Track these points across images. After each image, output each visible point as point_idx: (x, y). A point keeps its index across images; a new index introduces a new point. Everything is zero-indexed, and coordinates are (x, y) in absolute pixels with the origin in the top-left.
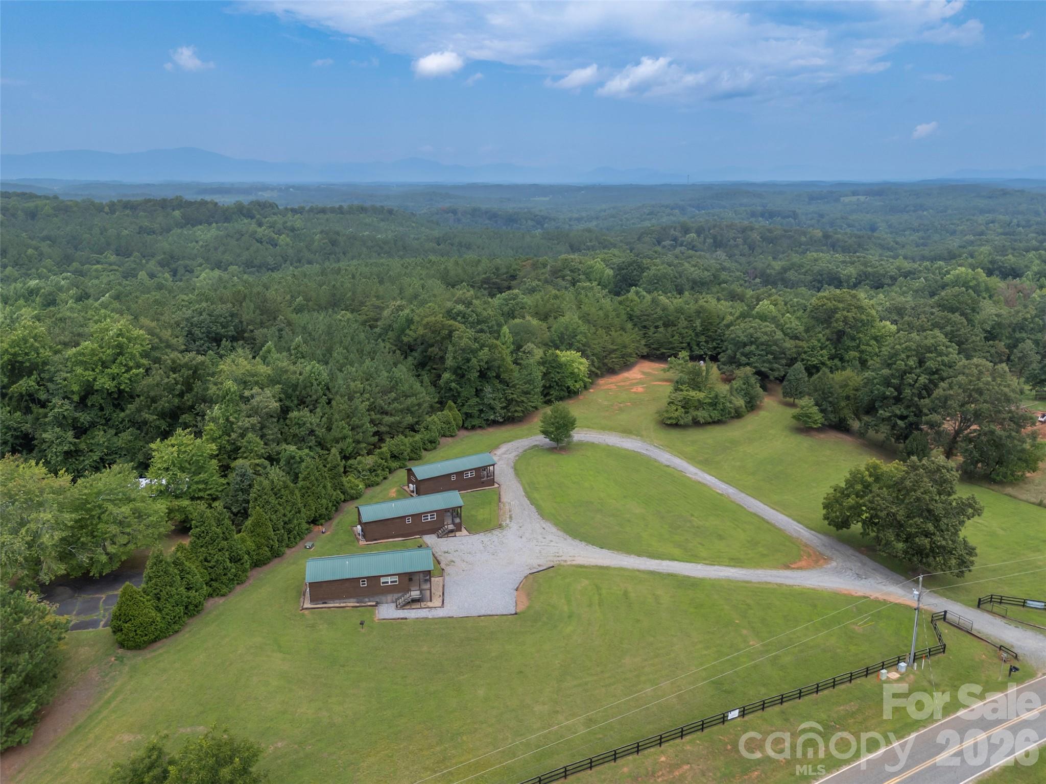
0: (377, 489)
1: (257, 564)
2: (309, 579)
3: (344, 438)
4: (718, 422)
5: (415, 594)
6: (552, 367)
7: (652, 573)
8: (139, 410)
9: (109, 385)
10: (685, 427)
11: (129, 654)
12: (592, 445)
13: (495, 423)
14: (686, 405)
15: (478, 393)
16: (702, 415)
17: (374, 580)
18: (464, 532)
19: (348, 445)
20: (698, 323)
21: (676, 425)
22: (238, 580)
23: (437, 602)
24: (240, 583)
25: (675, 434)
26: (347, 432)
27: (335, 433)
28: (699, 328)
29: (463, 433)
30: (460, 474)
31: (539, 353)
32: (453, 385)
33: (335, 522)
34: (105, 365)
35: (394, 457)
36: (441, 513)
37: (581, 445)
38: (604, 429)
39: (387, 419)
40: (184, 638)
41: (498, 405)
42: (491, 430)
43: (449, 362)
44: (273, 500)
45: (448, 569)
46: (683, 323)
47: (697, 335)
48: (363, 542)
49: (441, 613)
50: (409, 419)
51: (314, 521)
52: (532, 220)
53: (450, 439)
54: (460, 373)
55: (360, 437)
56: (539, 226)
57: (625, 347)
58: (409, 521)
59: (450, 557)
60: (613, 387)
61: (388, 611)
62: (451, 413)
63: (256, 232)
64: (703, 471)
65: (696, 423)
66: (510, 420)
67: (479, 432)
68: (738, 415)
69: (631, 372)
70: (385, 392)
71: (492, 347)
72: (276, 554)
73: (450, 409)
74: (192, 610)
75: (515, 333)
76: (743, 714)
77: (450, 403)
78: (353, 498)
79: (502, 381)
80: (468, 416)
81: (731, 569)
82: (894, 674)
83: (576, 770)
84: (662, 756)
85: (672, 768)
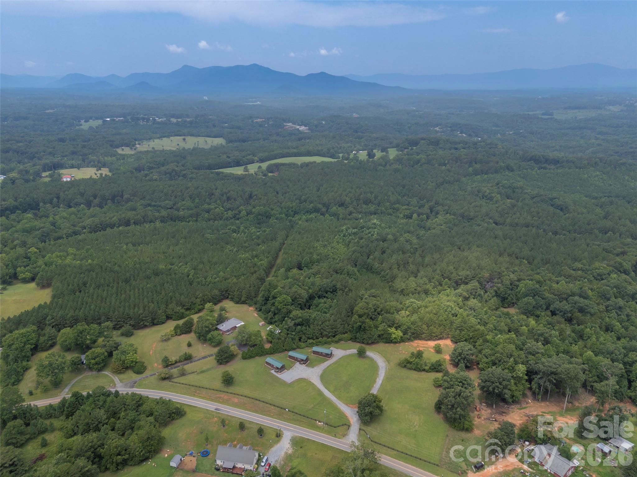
2: (266, 360)
4: (415, 370)
5: (279, 371)
7: (319, 390)
12: (371, 359)
13: (359, 342)
15: (357, 333)
17: (273, 365)
18: (305, 365)
23: (280, 374)
29: (350, 342)
30: (322, 353)
32: (351, 329)
36: (301, 360)
38: (384, 357)
40: (249, 360)
45: (291, 370)
48: (288, 358)
49: (278, 375)
51: (286, 350)
54: (353, 326)
58: (295, 358)
59: (295, 368)
60: (416, 345)
61: (273, 371)
64: (383, 380)
65: (405, 367)
66: (363, 343)
68: (425, 371)
74: (252, 357)
76: (289, 411)
77: (349, 333)
78: (301, 348)
80: (352, 338)
81: (335, 398)
82: (320, 424)
83: (261, 401)
84: (273, 407)
85: (272, 409)
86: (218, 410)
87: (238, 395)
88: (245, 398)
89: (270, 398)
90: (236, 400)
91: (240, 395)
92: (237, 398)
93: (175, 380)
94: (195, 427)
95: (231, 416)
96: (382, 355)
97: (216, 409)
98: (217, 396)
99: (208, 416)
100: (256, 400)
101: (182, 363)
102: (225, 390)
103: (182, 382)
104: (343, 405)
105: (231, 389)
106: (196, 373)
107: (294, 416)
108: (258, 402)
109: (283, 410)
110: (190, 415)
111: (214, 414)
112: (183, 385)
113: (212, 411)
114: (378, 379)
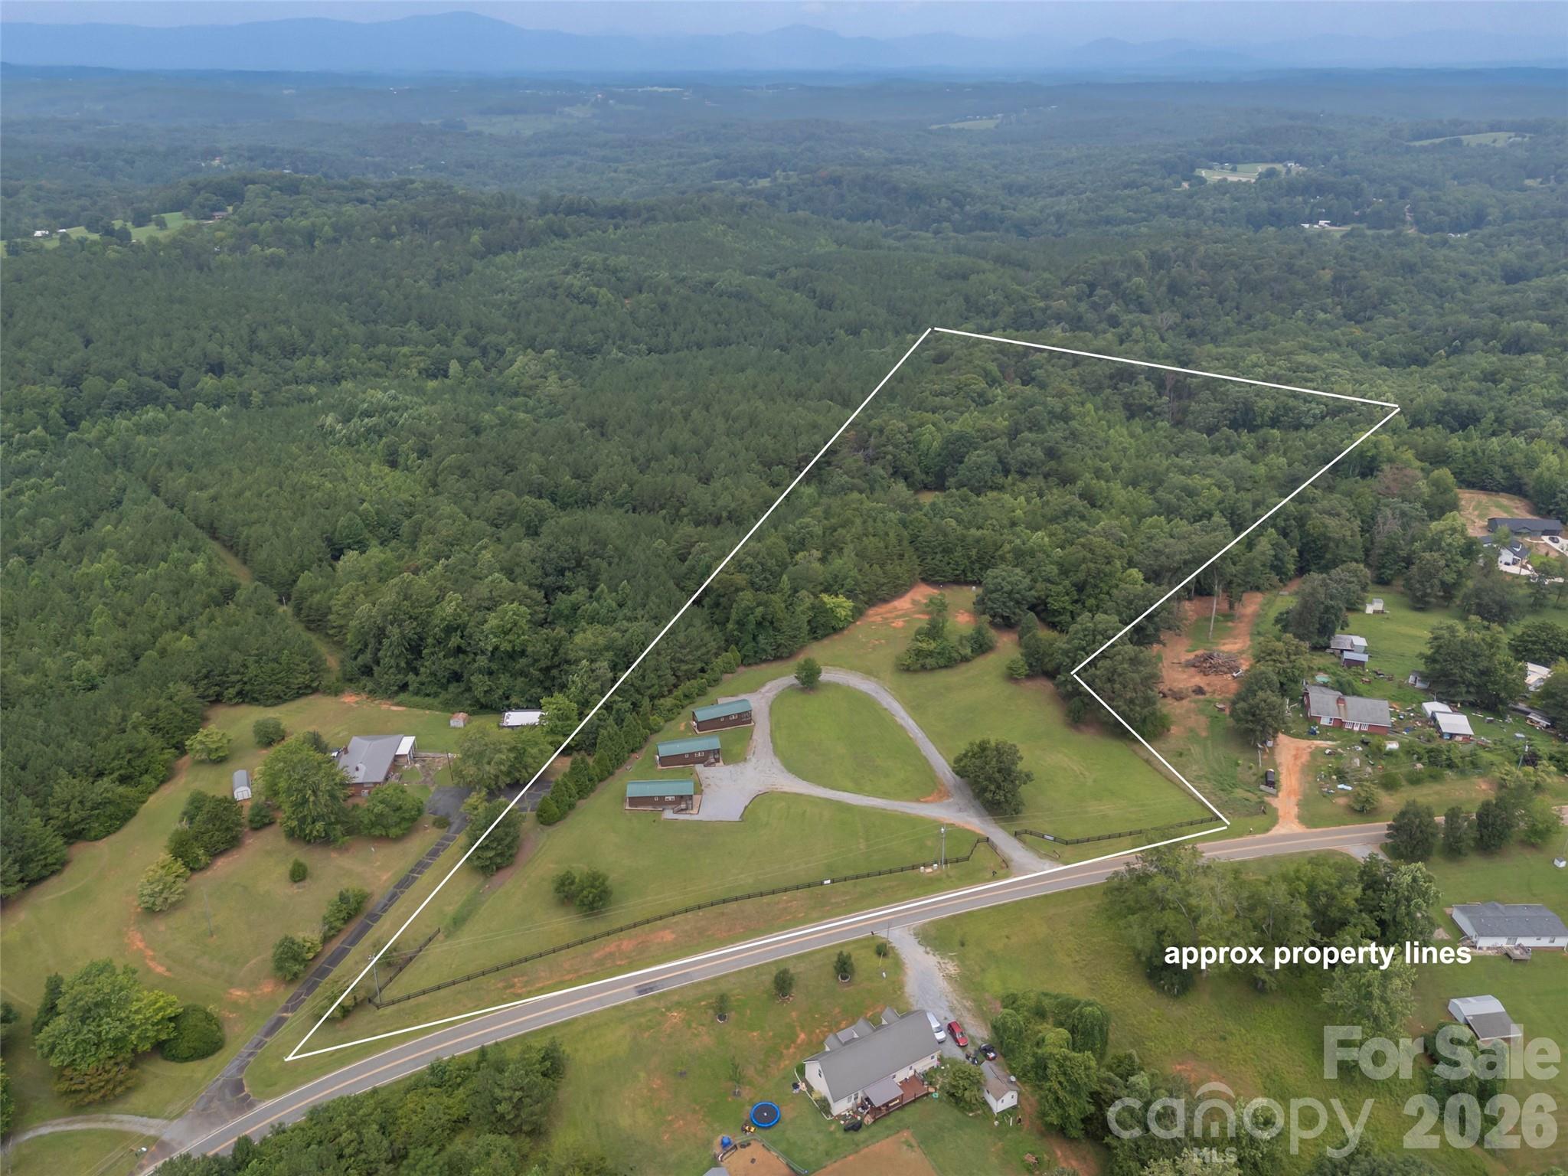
0: (673, 722)
1: (601, 781)
2: (629, 794)
3: (653, 685)
4: (946, 667)
5: (683, 806)
6: (820, 610)
7: (827, 800)
8: (528, 666)
9: (509, 647)
10: (915, 671)
11: (546, 827)
12: (836, 686)
13: (766, 661)
14: (919, 653)
15: (755, 638)
16: (929, 661)
17: (662, 798)
18: (721, 763)
19: (655, 690)
20: (974, 552)
21: (907, 669)
22: (592, 790)
23: (695, 811)
24: (593, 791)
25: (906, 677)
26: (655, 681)
27: (647, 683)
28: (974, 557)
29: (742, 669)
30: (726, 717)
31: (809, 601)
32: (736, 633)
33: (644, 750)
34: (506, 633)
35: (686, 696)
36: (707, 753)
37: (829, 685)
38: (853, 668)
39: (684, 667)
40: (569, 820)
41: (769, 649)
42: (764, 666)
43: (734, 616)
44: (610, 743)
45: (706, 791)
46: (958, 553)
47: (972, 563)
48: (660, 767)
49: (696, 818)
50: (699, 665)
51: (633, 751)
52: (948, 198)
53: (730, 676)
54: (741, 624)
55: (663, 683)
56: (957, 209)
57: (898, 578)
58: (687, 756)
59: (708, 781)
60: (878, 619)
61: (669, 814)
62: (732, 655)
63: (572, 285)
64: (910, 715)
65: (924, 668)
66: (777, 658)
67: (754, 668)
68: (965, 659)
69: (902, 600)
70: (682, 647)
71: (766, 604)
72: (611, 774)
73: (732, 651)
74: (571, 806)
75: (792, 579)
76: (833, 882)
77: (733, 647)
78: (657, 732)
79: (775, 629)
80: (745, 656)
81: (879, 800)
82: (929, 870)
83: (742, 898)
84: (785, 897)
85: (788, 902)
86: (651, 989)
87: (661, 918)
88: (689, 915)
89: (750, 881)
90: (668, 936)
91: (667, 916)
92: (665, 928)
93: (389, 994)
94: (642, 1075)
95: (707, 982)
96: (841, 666)
97: (641, 992)
98: (596, 956)
99: (643, 1020)
100: (724, 901)
101: (342, 937)
102: (600, 927)
103: (424, 985)
104: (914, 805)
105: (620, 914)
106: (440, 936)
107: (855, 886)
108: (734, 905)
109: (817, 890)
110: (581, 1056)
111: (653, 1004)
112: (442, 992)
113: (634, 1003)
114: (898, 719)
